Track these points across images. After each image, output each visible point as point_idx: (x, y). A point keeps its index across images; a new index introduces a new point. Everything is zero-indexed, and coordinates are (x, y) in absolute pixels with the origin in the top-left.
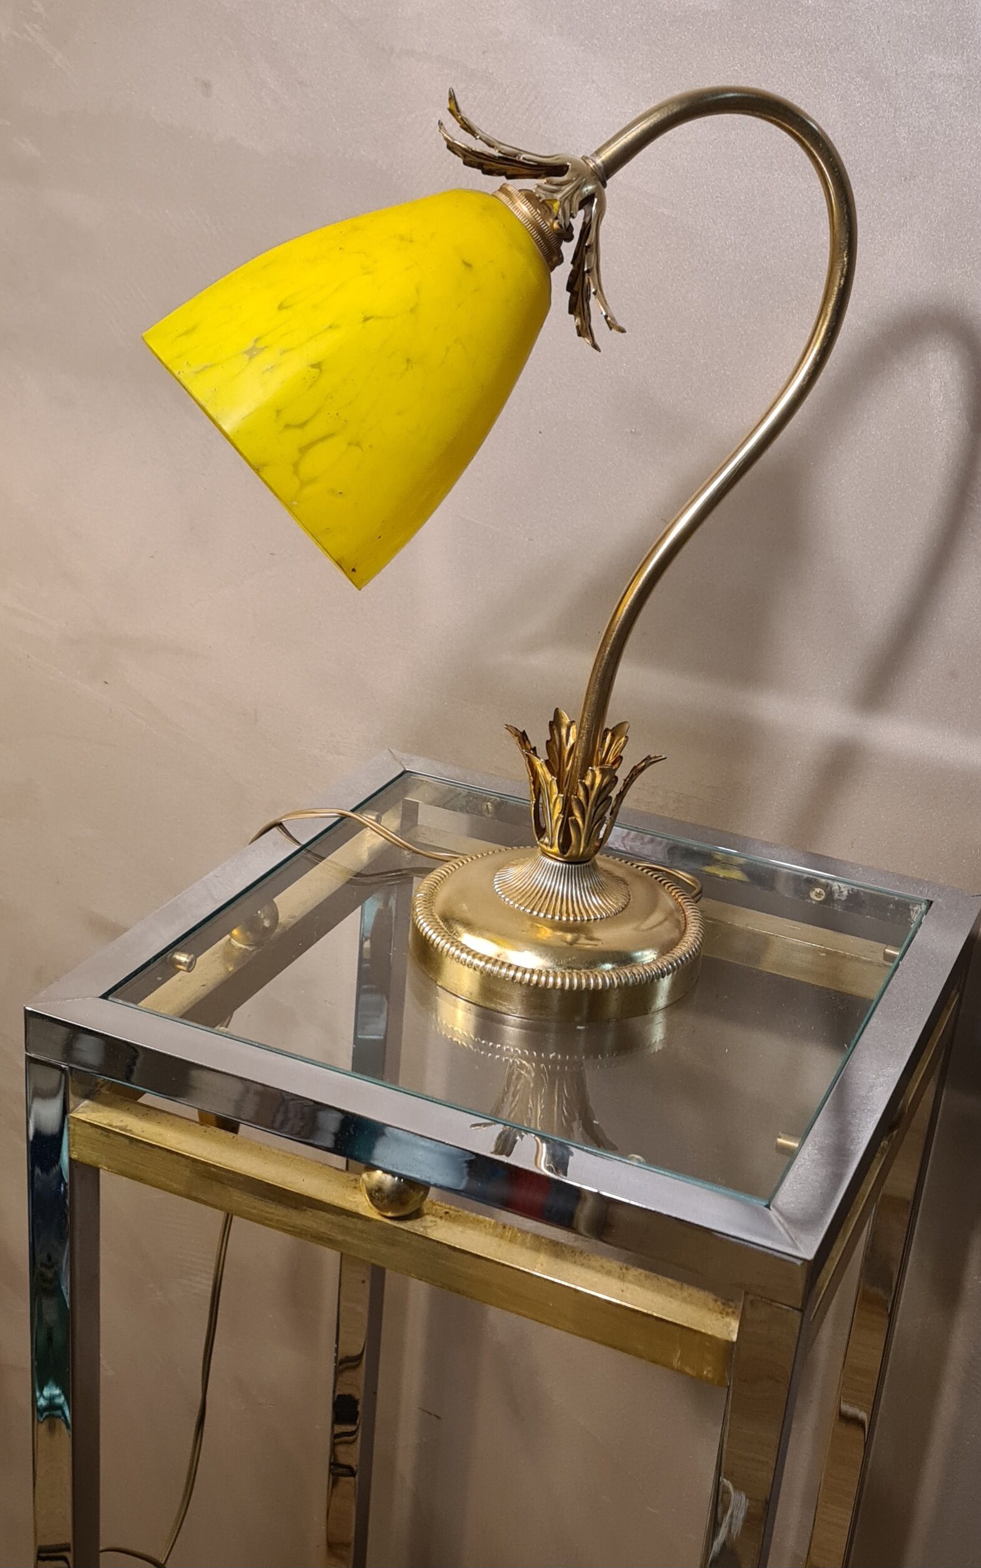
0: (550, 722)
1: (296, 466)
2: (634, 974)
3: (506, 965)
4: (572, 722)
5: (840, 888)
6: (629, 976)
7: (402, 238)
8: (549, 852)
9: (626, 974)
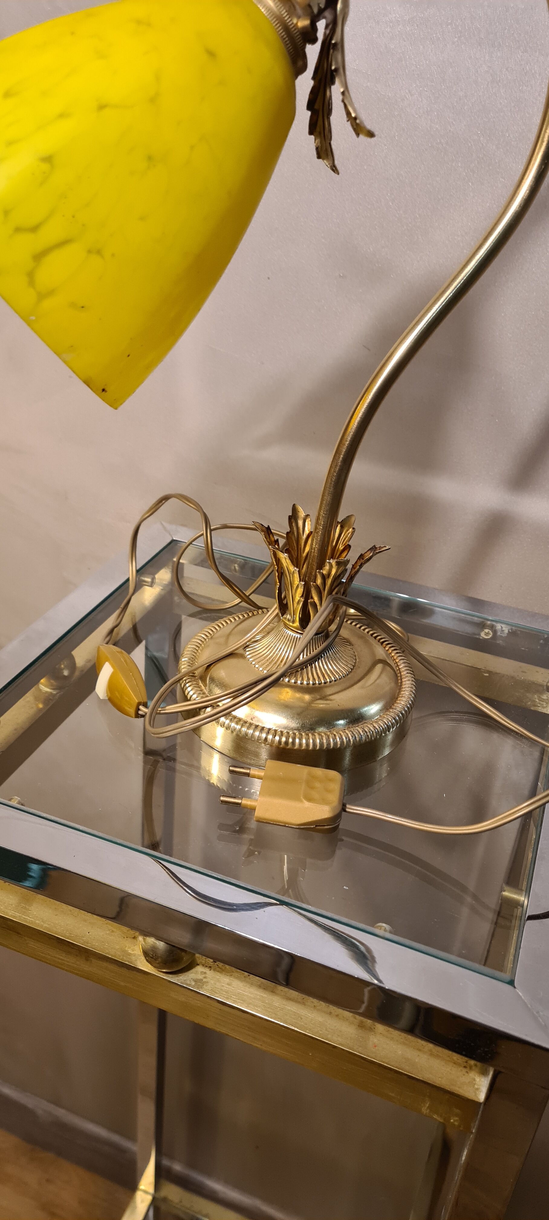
0: (289, 516)
1: (31, 276)
2: (366, 731)
3: (259, 728)
4: (307, 516)
5: (502, 628)
6: (362, 734)
7: (139, 22)
8: (290, 626)
9: (359, 732)
